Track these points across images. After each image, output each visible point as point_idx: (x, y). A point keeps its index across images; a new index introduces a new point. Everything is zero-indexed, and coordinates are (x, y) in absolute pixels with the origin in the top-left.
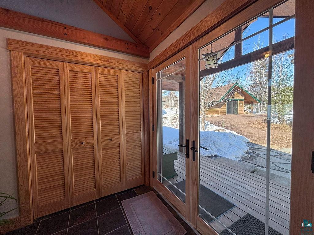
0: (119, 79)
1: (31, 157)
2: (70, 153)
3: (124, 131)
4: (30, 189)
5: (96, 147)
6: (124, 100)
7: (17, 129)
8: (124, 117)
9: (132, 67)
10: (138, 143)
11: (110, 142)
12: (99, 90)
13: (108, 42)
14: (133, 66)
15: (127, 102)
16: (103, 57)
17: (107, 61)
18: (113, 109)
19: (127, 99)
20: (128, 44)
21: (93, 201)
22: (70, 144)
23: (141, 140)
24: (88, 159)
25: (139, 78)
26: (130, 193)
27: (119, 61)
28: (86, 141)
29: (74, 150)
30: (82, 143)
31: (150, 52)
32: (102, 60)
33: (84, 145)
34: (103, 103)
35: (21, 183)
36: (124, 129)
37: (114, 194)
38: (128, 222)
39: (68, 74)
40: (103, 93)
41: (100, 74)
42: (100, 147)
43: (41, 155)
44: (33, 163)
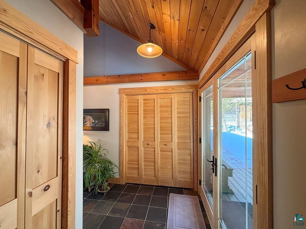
0: (173, 100)
1: (125, 148)
2: (142, 149)
3: (175, 139)
4: (124, 166)
5: (156, 149)
6: (176, 115)
7: (121, 132)
8: (176, 129)
9: (183, 90)
10: (188, 151)
11: (165, 147)
12: (159, 110)
13: (165, 76)
14: (184, 88)
15: (178, 117)
16: (162, 87)
17: (165, 89)
18: (168, 123)
19: (178, 115)
20: (179, 73)
21: (153, 186)
22: (142, 144)
23: (191, 149)
24: (151, 155)
25: (189, 97)
26: (179, 191)
27: (173, 88)
28: (151, 144)
29: (144, 148)
30: (148, 144)
31: (199, 74)
32: (162, 90)
33: (149, 146)
34: (161, 118)
35: (121, 161)
36: (176, 138)
37: (167, 187)
38: (168, 208)
39: (143, 101)
40: (161, 111)
41: (160, 99)
42: (159, 149)
43: (129, 147)
44: (126, 152)
